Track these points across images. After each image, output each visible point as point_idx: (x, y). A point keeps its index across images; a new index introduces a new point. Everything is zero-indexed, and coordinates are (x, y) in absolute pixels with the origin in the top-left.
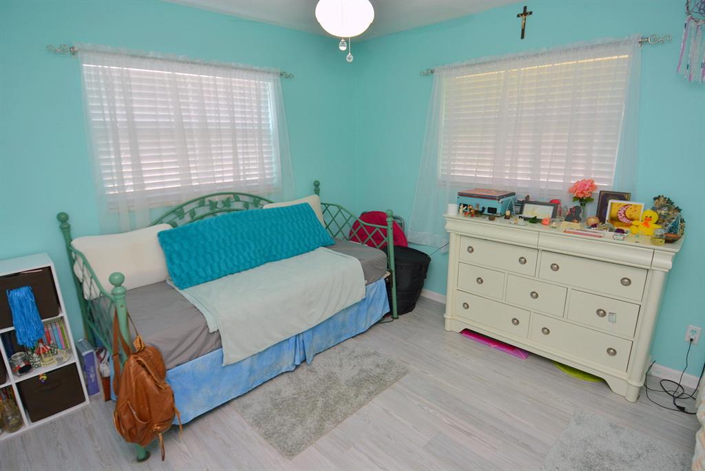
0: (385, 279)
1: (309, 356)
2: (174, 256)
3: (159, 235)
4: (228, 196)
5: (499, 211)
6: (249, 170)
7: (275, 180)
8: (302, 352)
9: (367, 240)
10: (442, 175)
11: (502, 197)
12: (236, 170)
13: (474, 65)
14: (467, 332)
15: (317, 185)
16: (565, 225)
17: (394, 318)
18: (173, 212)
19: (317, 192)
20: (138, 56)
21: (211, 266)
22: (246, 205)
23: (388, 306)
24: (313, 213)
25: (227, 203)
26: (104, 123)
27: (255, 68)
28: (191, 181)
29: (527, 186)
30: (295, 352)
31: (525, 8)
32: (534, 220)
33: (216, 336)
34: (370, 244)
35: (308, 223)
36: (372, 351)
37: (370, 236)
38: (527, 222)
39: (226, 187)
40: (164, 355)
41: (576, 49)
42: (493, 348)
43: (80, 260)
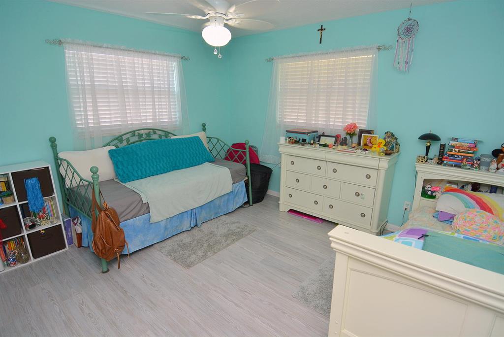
0: (245, 181)
1: (199, 223)
2: (119, 164)
3: (110, 152)
4: (149, 131)
5: (307, 141)
6: (162, 115)
7: (178, 123)
8: (195, 220)
9: (234, 159)
10: (279, 121)
11: (310, 133)
12: (154, 116)
13: (295, 57)
14: (291, 211)
15: (204, 125)
16: (340, 147)
17: (250, 205)
18: (117, 139)
19: (204, 130)
20: (97, 46)
21: (141, 170)
22: (160, 136)
23: (246, 198)
24: (202, 142)
25: (148, 135)
26: (77, 85)
27: (165, 54)
28: (127, 121)
29: (324, 127)
30: (191, 220)
31: (322, 26)
32: (325, 146)
33: (146, 206)
34: (236, 161)
35: (198, 148)
36: (236, 221)
37: (236, 156)
38: (322, 147)
39: (148, 125)
40: (118, 214)
41: (347, 51)
42: (305, 219)
43: (65, 164)
